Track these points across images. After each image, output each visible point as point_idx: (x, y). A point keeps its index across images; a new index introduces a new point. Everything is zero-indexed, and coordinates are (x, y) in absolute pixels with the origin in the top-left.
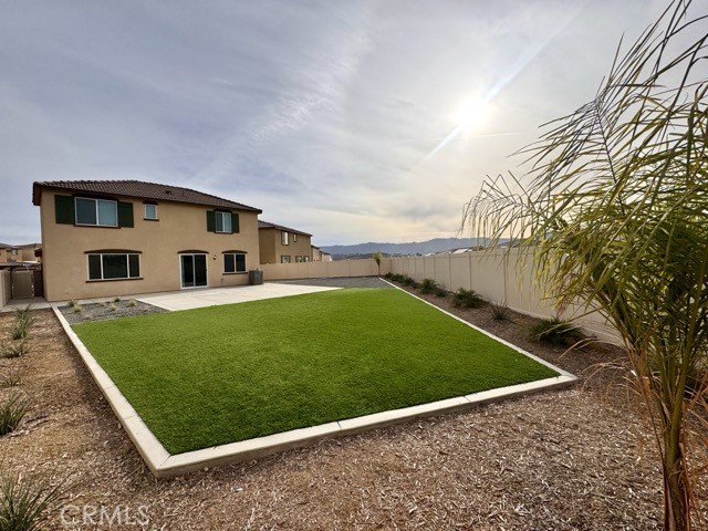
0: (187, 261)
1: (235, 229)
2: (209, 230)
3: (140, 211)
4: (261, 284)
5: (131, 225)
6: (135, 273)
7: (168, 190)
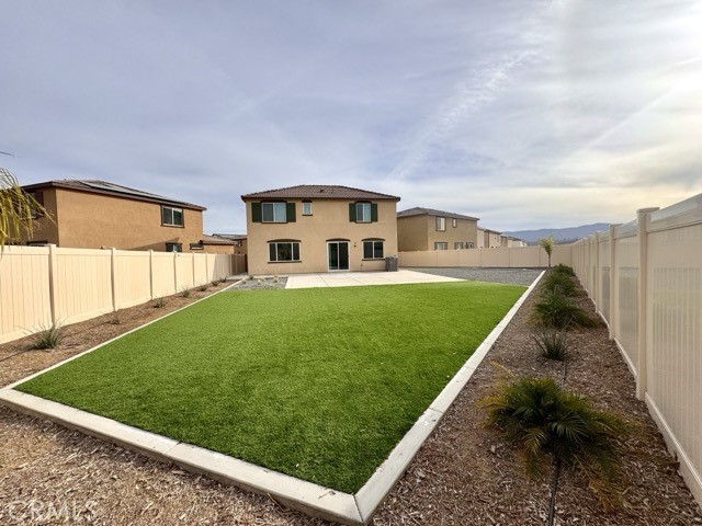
0: (333, 247)
1: (374, 218)
2: (351, 220)
3: (300, 208)
4: (396, 270)
5: (294, 220)
6: (297, 257)
7: (322, 189)
